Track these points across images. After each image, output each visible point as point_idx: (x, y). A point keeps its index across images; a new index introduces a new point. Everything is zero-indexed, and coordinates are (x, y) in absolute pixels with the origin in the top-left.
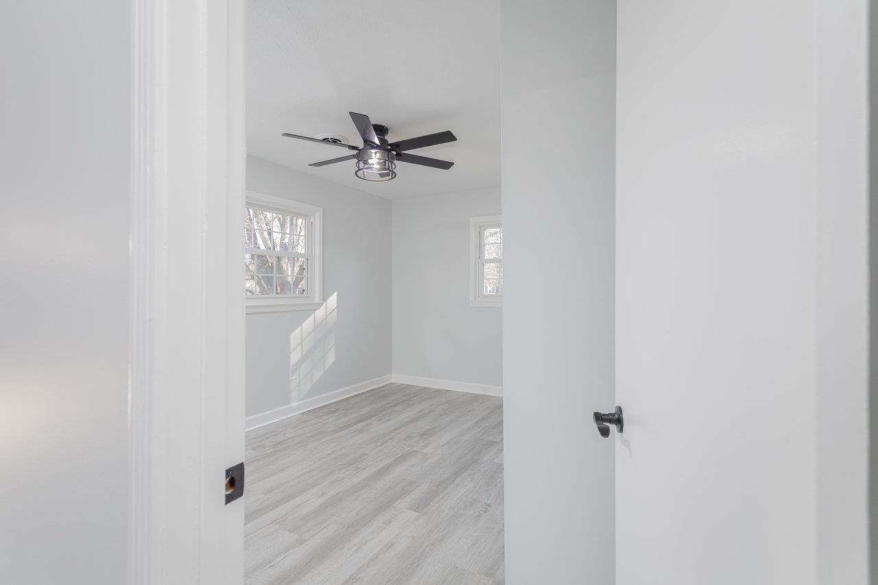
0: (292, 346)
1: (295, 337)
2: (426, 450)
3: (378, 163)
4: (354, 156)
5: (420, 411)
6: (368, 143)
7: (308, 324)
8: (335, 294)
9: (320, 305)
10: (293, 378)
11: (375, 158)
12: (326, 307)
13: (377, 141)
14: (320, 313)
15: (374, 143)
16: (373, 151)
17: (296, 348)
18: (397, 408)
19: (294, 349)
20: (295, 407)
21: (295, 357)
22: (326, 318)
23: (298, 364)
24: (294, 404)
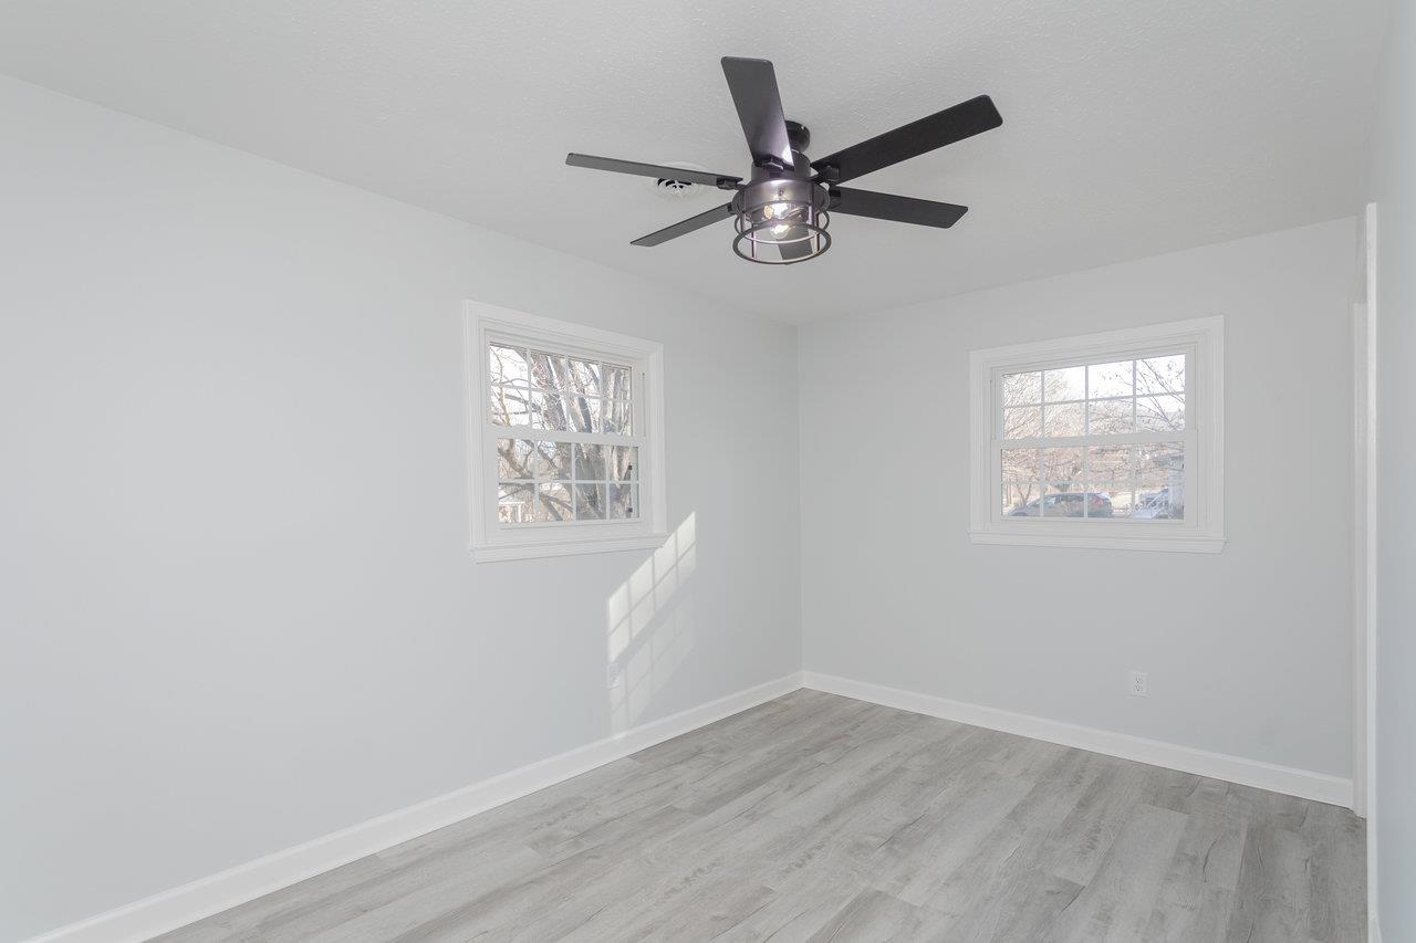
0: (613, 622)
1: (615, 604)
2: (907, 895)
3: (788, 218)
4: (729, 208)
5: (873, 769)
6: (765, 164)
7: (641, 578)
8: (693, 515)
9: (666, 538)
10: (615, 685)
11: (779, 202)
12: (676, 541)
13: (787, 155)
14: (665, 555)
15: (779, 160)
16: (776, 183)
17: (619, 625)
18: (822, 757)
19: (616, 628)
20: (620, 742)
21: (617, 645)
22: (676, 565)
23: (625, 658)
24: (619, 736)
